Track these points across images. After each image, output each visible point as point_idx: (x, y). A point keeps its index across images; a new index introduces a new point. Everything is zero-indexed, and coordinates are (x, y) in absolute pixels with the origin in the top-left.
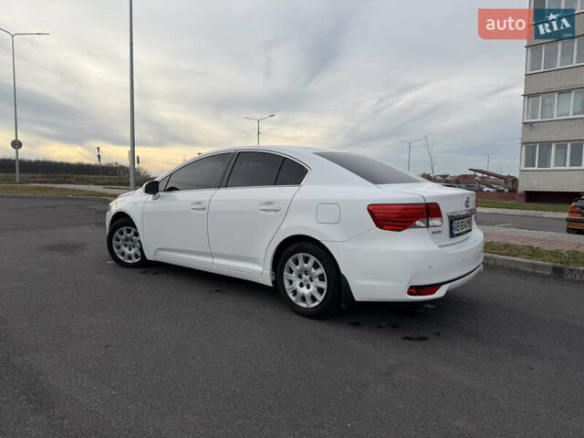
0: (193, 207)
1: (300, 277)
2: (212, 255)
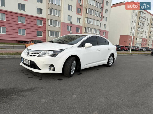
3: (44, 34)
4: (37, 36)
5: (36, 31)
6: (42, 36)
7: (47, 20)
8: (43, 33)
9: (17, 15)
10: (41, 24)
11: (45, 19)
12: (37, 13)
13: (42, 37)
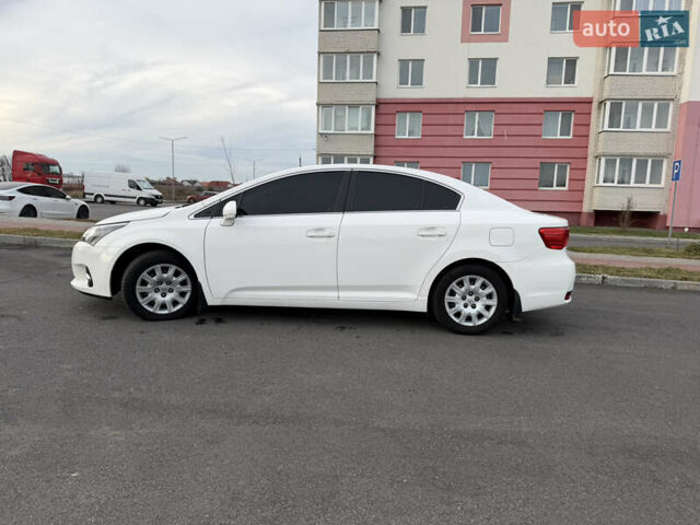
0: (310, 234)
1: (464, 298)
2: (338, 288)
3: (578, 175)
4: (540, 186)
5: (538, 166)
6: (564, 185)
7: (595, 105)
8: (571, 169)
9: (461, 108)
10: (565, 131)
11: (589, 102)
12: (548, 83)
13: (566, 188)
